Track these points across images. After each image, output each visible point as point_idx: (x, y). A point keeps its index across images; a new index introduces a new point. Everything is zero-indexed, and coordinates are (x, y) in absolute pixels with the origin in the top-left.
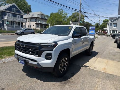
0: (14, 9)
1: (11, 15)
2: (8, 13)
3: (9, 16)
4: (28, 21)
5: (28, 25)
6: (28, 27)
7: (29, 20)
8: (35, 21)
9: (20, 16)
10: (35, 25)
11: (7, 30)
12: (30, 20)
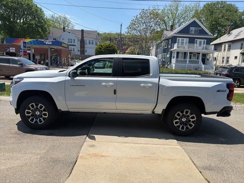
0: (192, 29)
1: (186, 40)
2: (180, 39)
3: (182, 43)
4: (225, 50)
5: (223, 58)
6: (223, 61)
7: (227, 45)
8: (241, 48)
9: (203, 41)
10: (238, 58)
11: (174, 68)
12: (229, 46)
